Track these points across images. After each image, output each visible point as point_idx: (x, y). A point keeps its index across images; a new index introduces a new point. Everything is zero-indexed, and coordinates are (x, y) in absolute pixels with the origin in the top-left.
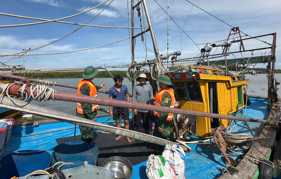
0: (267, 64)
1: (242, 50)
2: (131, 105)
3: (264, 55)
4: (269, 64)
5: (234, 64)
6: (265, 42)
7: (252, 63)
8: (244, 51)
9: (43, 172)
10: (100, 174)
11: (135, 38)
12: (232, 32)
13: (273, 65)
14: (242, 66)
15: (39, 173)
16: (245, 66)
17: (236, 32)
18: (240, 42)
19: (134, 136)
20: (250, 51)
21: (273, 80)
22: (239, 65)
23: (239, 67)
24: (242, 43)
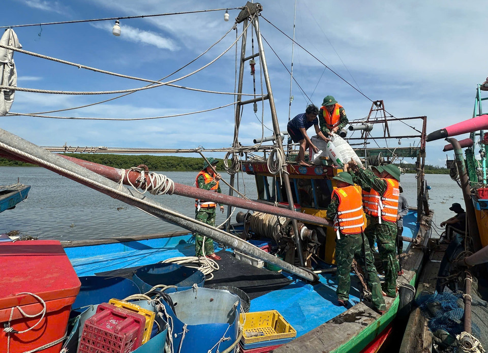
0: (415, 159)
1: (387, 136)
2: (257, 206)
3: (412, 146)
4: (418, 160)
5: (376, 156)
6: (414, 128)
7: (398, 156)
8: (389, 137)
9: (142, 296)
10: (215, 301)
11: (241, 106)
12: (375, 107)
13: (423, 162)
14: (386, 159)
15: (137, 298)
16: (390, 160)
17: (379, 108)
18: (384, 124)
19: (254, 251)
20: (397, 137)
21: (423, 183)
22: (382, 158)
23: (382, 160)
24: (386, 125)
